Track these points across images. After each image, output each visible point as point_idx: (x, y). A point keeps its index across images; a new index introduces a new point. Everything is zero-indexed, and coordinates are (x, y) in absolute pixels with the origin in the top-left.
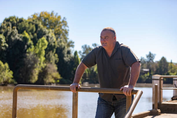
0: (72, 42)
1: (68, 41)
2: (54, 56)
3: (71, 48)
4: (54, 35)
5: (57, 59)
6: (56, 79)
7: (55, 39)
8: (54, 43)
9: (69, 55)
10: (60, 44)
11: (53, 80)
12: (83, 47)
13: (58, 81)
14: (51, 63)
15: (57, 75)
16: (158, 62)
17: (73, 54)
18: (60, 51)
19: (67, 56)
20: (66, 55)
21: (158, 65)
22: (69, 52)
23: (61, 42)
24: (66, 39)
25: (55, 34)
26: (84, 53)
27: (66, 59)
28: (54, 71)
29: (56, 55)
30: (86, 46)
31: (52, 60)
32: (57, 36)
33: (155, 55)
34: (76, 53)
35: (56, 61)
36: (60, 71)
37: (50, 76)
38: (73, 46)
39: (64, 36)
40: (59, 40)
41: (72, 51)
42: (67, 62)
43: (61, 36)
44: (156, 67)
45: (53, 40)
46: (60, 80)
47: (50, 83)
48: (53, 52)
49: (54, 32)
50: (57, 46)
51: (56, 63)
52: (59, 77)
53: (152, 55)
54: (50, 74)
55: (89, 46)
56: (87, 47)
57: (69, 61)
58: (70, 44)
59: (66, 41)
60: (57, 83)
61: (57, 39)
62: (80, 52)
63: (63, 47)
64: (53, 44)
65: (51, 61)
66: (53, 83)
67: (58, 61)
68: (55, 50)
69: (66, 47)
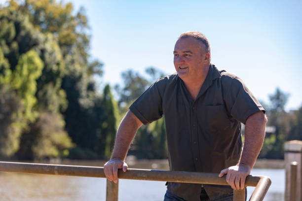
0: (98, 64)
1: (90, 60)
2: (58, 94)
3: (96, 78)
4: (57, 48)
5: (64, 103)
6: (60, 148)
7: (58, 56)
8: (58, 64)
9: (91, 94)
10: (71, 68)
11: (53, 151)
12: (123, 75)
13: (66, 153)
14: (50, 112)
15: (62, 138)
16: (295, 112)
17: (99, 92)
18: (70, 84)
19: (88, 96)
20: (84, 93)
21: (295, 118)
22: (91, 87)
23: (73, 62)
24: (84, 56)
25: (61, 45)
26: (126, 89)
27: (85, 102)
28: (57, 129)
29: (62, 93)
30: (130, 73)
31: (53, 104)
32: (65, 49)
33: (289, 95)
34: (107, 89)
35: (61, 107)
36: (70, 129)
37: (47, 142)
38: (100, 73)
39: (80, 48)
40: (69, 58)
41: (96, 85)
42: (86, 110)
43: (74, 49)
44: (291, 122)
45: (55, 58)
46: (71, 151)
47: (47, 158)
48: (54, 84)
49: (57, 40)
50: (64, 71)
51: (61, 110)
52: (68, 143)
53: (282, 94)
54: (48, 137)
55: (137, 74)
56: (134, 75)
57: (90, 108)
58: (95, 68)
59: (86, 61)
60: (63, 158)
61: (64, 56)
62: (117, 87)
63: (77, 74)
64: (55, 68)
65: (51, 107)
66: (54, 157)
67: (65, 107)
68: (59, 82)
69: (85, 76)
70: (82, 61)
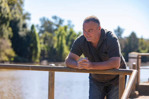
0: (28, 14)
1: (24, 12)
2: (8, 29)
3: (27, 21)
4: (7, 6)
5: (11, 34)
6: (9, 57)
7: (8, 10)
8: (8, 14)
9: (25, 29)
10: (15, 16)
11: (6, 58)
12: (41, 20)
13: (12, 59)
14: (4, 38)
15: (11, 52)
16: (127, 38)
17: (29, 28)
18: (14, 24)
19: (23, 31)
20: (21, 29)
21: (127, 41)
22: (24, 26)
23: (15, 13)
24: (21, 10)
25: (9, 4)
26: (42, 27)
27: (22, 33)
28: (7, 47)
29: (10, 29)
30: (44, 19)
31: (5, 34)
32: (11, 6)
33: (124, 29)
34: (33, 27)
35: (9, 36)
36: (15, 47)
37: (3, 54)
38: (29, 19)
39: (19, 6)
40: (13, 11)
41: (27, 25)
42: (22, 38)
43: (16, 6)
44: (125, 43)
45: (6, 11)
46: (15, 58)
47: (3, 62)
48: (6, 25)
49: (7, 2)
50: (11, 18)
51: (9, 38)
52: (13, 54)
53: (121, 29)
54: (3, 51)
56: (46, 19)
57: (24, 36)
58: (26, 16)
59: (21, 12)
60: (11, 62)
61: (11, 10)
62: (37, 26)
63: (18, 19)
64: (6, 16)
65: (4, 36)
66: (6, 61)
67: (12, 36)
68: (8, 23)
69: (21, 20)
70: (20, 13)
